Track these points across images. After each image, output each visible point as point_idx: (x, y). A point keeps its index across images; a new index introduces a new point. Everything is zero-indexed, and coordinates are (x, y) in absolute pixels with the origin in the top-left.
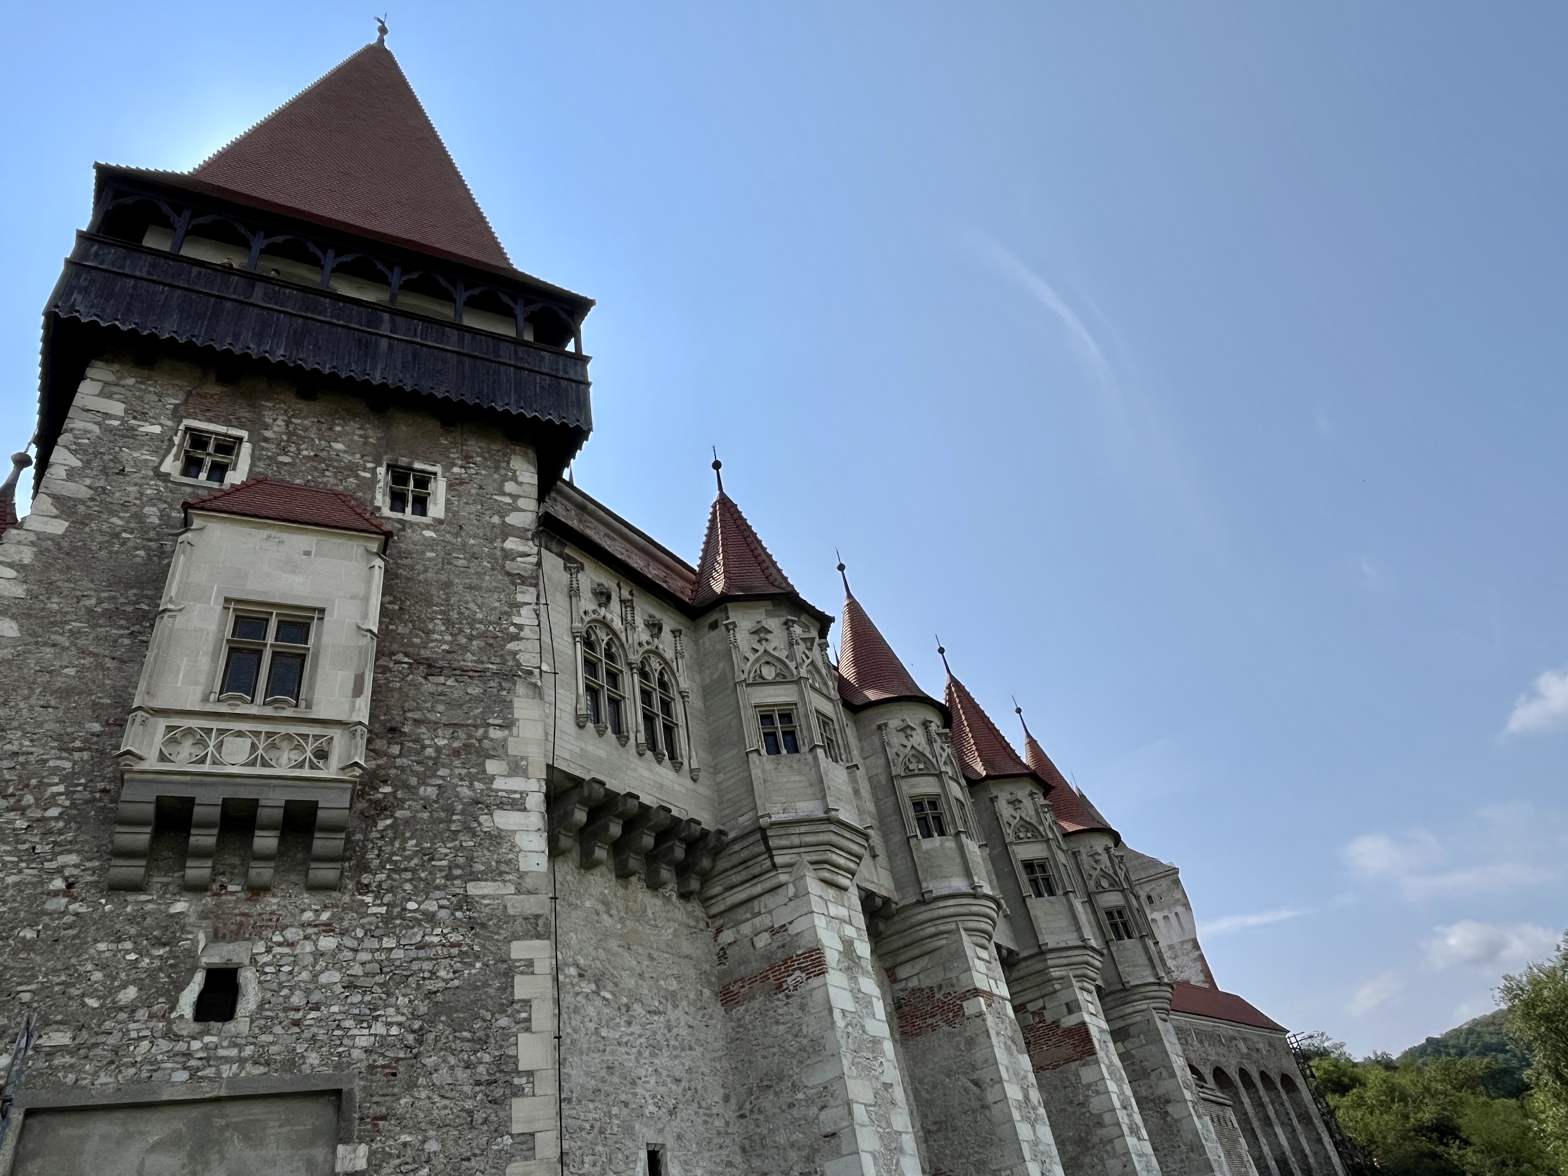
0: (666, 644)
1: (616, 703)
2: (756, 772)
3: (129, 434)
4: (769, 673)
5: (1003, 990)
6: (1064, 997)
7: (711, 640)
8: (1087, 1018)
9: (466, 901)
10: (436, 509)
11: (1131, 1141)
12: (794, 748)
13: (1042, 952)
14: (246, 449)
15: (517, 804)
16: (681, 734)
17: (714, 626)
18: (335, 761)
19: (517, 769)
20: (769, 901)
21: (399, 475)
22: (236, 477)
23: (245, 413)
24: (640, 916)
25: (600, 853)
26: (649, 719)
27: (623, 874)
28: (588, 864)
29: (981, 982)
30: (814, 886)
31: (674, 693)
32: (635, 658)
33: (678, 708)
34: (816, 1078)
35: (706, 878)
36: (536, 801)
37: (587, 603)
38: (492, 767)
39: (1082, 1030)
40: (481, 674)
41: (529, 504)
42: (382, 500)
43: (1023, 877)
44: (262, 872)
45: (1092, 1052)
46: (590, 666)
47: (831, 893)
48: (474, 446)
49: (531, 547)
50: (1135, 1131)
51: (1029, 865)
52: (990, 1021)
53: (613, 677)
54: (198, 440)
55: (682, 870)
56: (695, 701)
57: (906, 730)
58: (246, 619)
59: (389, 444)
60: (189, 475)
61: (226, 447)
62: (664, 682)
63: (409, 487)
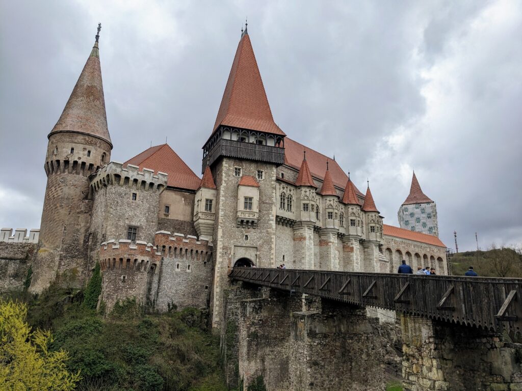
0: (292, 194)
1: (284, 203)
2: (301, 214)
3: (229, 170)
4: (306, 198)
5: (336, 242)
6: (351, 242)
7: (298, 191)
8: (354, 246)
9: (267, 231)
10: (263, 178)
11: (355, 264)
12: (307, 210)
13: (349, 235)
14: (241, 170)
15: (273, 220)
16: (292, 206)
17: (299, 189)
18: (256, 216)
19: (273, 216)
20: (301, 230)
21: (259, 172)
22: (241, 175)
23: (241, 164)
24: (285, 230)
25: (281, 223)
26: (288, 205)
27: (283, 225)
28: (279, 224)
29: (331, 240)
30: (306, 229)
31: (292, 200)
32: (287, 197)
33: (292, 202)
34: (303, 251)
35: (293, 225)
36: (275, 220)
37: (282, 190)
38: (270, 216)
39: (353, 248)
40: (269, 204)
41: (275, 176)
42: (257, 177)
43: (350, 222)
44: (249, 227)
45: (353, 251)
46: (281, 199)
47: (309, 230)
48: (268, 166)
49: (275, 183)
50: (357, 263)
51: (351, 220)
52: (332, 246)
53: (284, 199)
54: (236, 169)
55: (290, 224)
56: (295, 201)
57: (330, 201)
58: (246, 198)
59: (257, 167)
60: (236, 175)
61: (239, 169)
62: (291, 199)
63: (260, 174)
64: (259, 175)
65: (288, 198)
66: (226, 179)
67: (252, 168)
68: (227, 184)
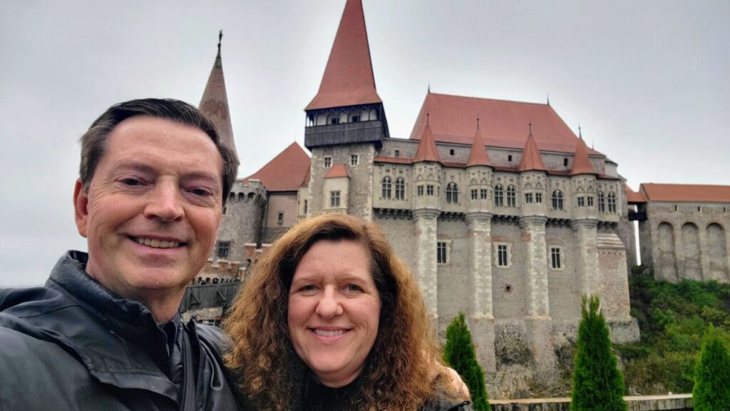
3: (318, 162)
4: (420, 178)
5: (491, 228)
6: (528, 227)
8: (533, 232)
10: (358, 163)
11: (533, 259)
12: (422, 195)
13: (524, 217)
14: (332, 159)
16: (405, 192)
17: (412, 167)
19: (368, 210)
20: (418, 221)
22: (331, 165)
23: (331, 152)
24: (398, 224)
25: (387, 216)
26: (397, 191)
27: (395, 219)
29: (477, 229)
30: (423, 220)
32: (395, 181)
34: (419, 249)
35: (411, 216)
36: (371, 214)
37: (384, 173)
39: (530, 235)
41: (372, 159)
42: (350, 163)
43: (525, 198)
45: (530, 240)
47: (428, 220)
48: (364, 147)
49: (372, 167)
50: (539, 257)
51: (527, 194)
52: (477, 237)
55: (405, 216)
56: (410, 184)
57: (474, 174)
58: (333, 193)
59: (351, 151)
60: (326, 166)
61: (330, 159)
62: (403, 182)
63: (354, 158)
64: (353, 161)
65: (398, 182)
66: (314, 174)
67: (345, 154)
68: (315, 180)
